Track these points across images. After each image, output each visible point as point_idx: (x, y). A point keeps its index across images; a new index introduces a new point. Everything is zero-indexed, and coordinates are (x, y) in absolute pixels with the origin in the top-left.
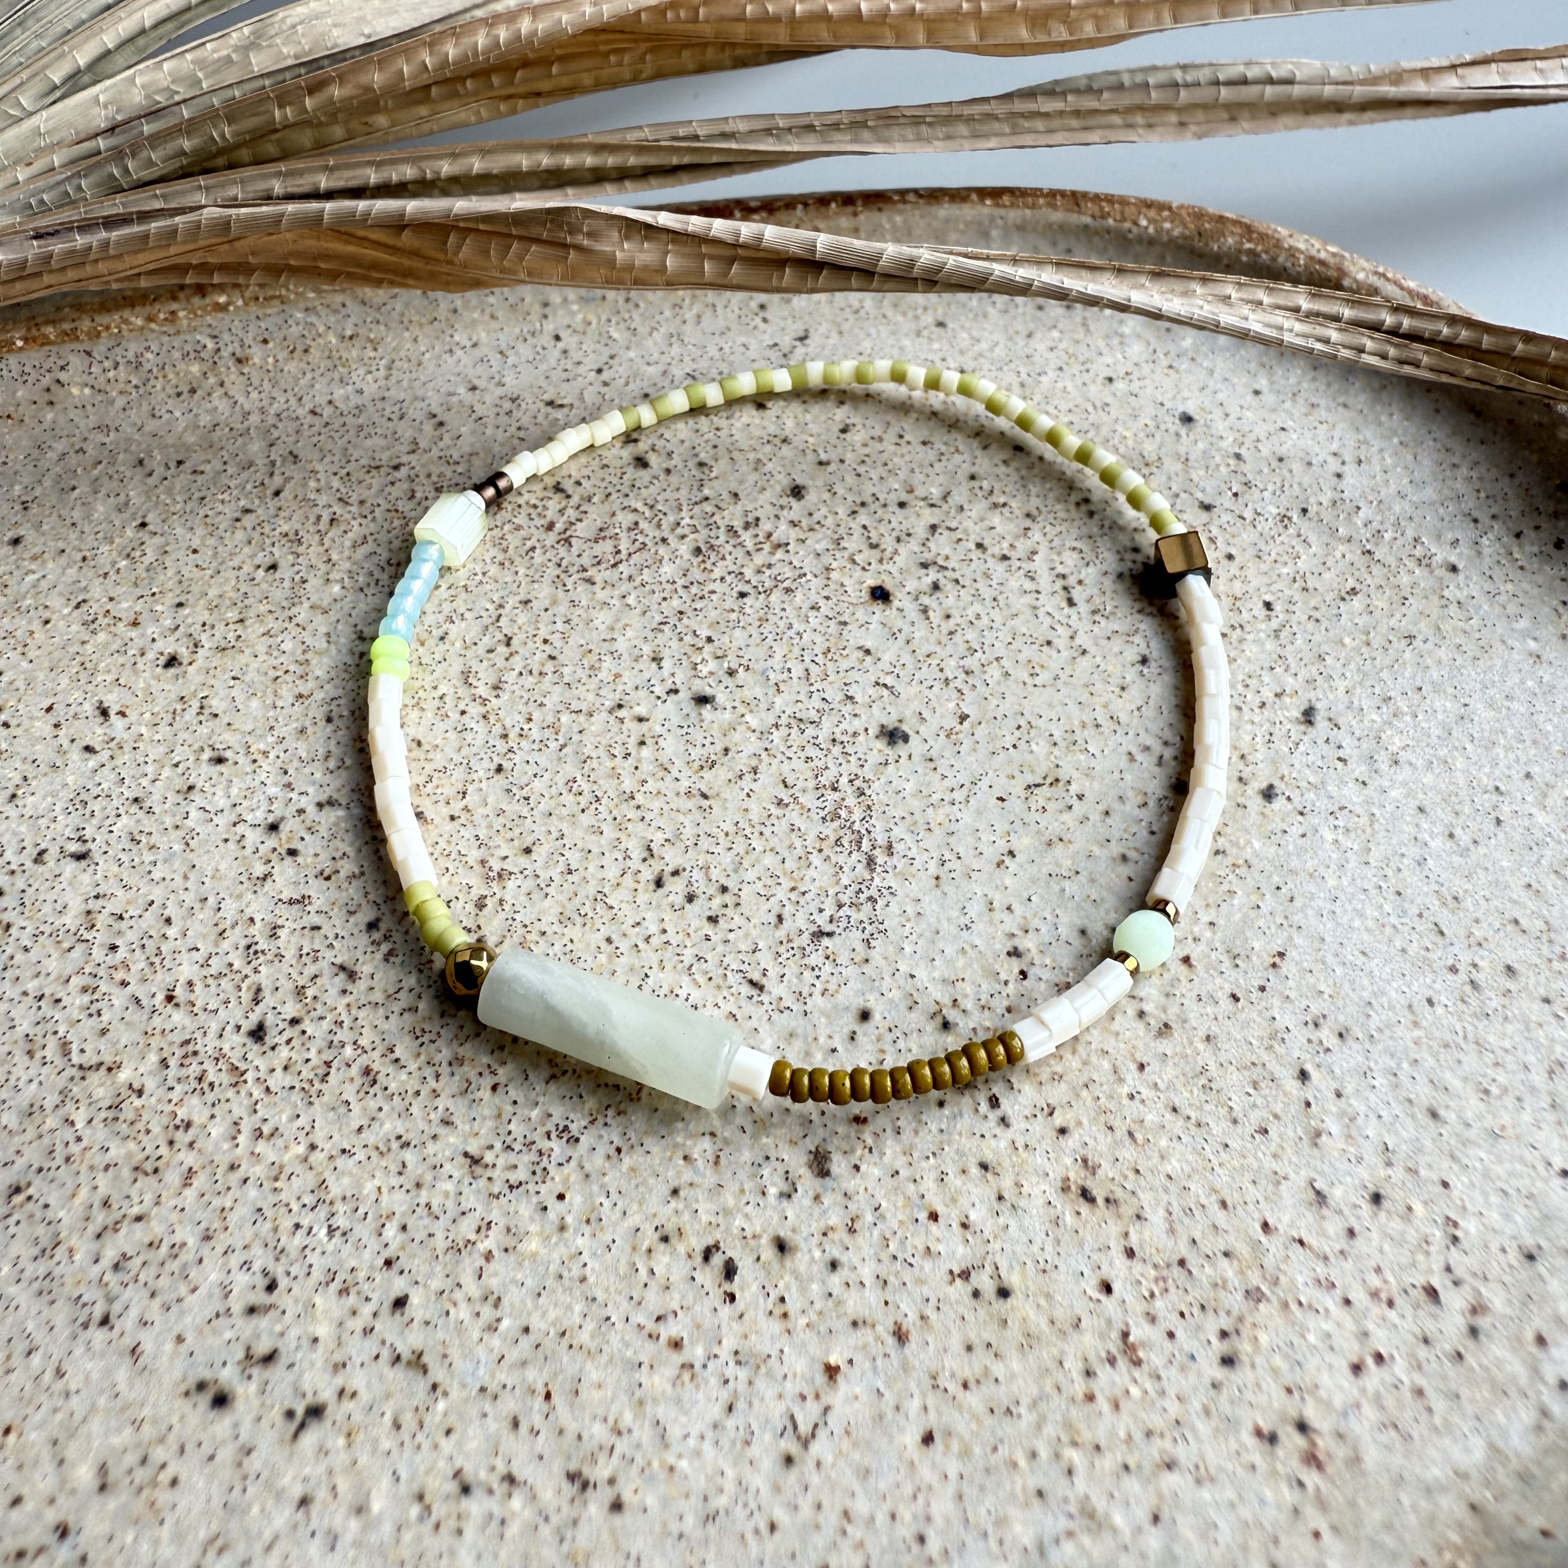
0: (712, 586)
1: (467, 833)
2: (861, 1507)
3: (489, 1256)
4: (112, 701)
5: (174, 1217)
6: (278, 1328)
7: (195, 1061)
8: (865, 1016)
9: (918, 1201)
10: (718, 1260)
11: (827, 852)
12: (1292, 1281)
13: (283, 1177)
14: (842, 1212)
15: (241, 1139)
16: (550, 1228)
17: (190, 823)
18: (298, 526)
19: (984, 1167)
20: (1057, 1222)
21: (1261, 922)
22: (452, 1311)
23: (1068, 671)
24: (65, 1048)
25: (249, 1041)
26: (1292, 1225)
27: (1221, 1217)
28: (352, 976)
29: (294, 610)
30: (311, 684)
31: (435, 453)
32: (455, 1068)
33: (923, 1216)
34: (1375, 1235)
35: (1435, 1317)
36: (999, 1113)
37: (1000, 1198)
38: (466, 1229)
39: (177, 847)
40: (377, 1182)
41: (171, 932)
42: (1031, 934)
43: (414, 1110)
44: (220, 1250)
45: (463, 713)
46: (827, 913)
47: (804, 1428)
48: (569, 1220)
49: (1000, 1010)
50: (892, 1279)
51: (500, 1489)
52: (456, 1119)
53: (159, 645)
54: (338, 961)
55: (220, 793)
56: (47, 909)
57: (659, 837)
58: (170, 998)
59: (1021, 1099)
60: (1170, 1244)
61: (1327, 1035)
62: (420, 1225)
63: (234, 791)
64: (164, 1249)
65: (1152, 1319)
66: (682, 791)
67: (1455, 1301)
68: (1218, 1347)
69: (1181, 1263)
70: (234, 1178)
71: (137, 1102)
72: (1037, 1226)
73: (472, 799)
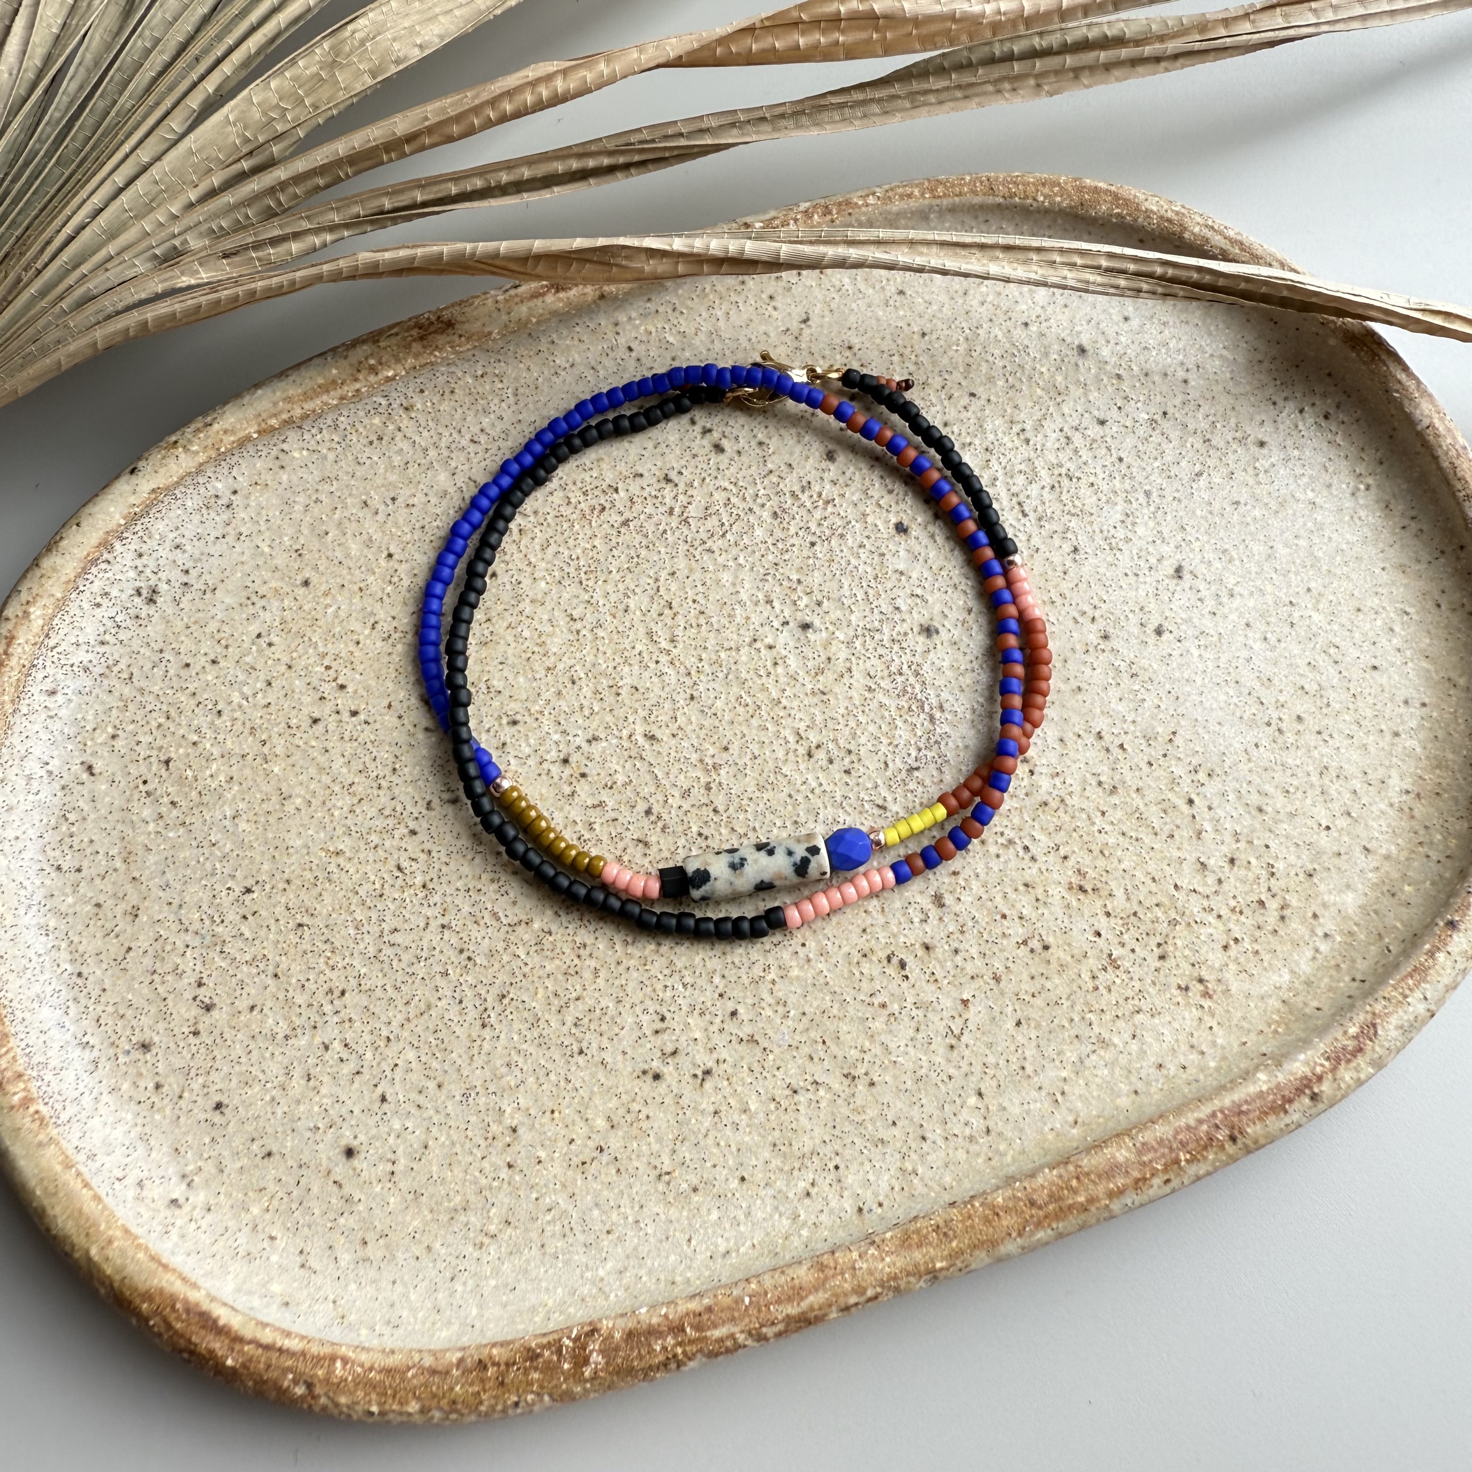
0: (791, 541)
3: (773, 982)
5: (597, 994)
6: (674, 1038)
9: (994, 910)
10: (895, 961)
11: (905, 716)
12: (1191, 911)
14: (955, 924)
15: (617, 947)
16: (801, 962)
19: (1026, 885)
20: (1068, 906)
21: (1161, 716)
22: (763, 1012)
26: (1190, 883)
27: (1153, 887)
28: (646, 844)
29: (521, 606)
30: (553, 659)
33: (998, 917)
34: (1232, 880)
35: (1263, 915)
36: (1029, 854)
37: (1037, 899)
38: (757, 971)
44: (628, 1006)
45: (657, 662)
46: (913, 756)
47: (957, 1031)
48: (811, 956)
50: (987, 952)
51: (812, 1088)
54: (635, 837)
55: (523, 745)
57: (802, 725)
59: (1040, 844)
60: (1128, 905)
61: (1202, 776)
62: (731, 974)
63: (532, 741)
64: (598, 1011)
65: (1123, 945)
66: (809, 691)
67: (1273, 905)
68: (1157, 952)
69: (1135, 914)
70: (621, 968)
71: (551, 939)
72: (1058, 911)
73: (681, 720)
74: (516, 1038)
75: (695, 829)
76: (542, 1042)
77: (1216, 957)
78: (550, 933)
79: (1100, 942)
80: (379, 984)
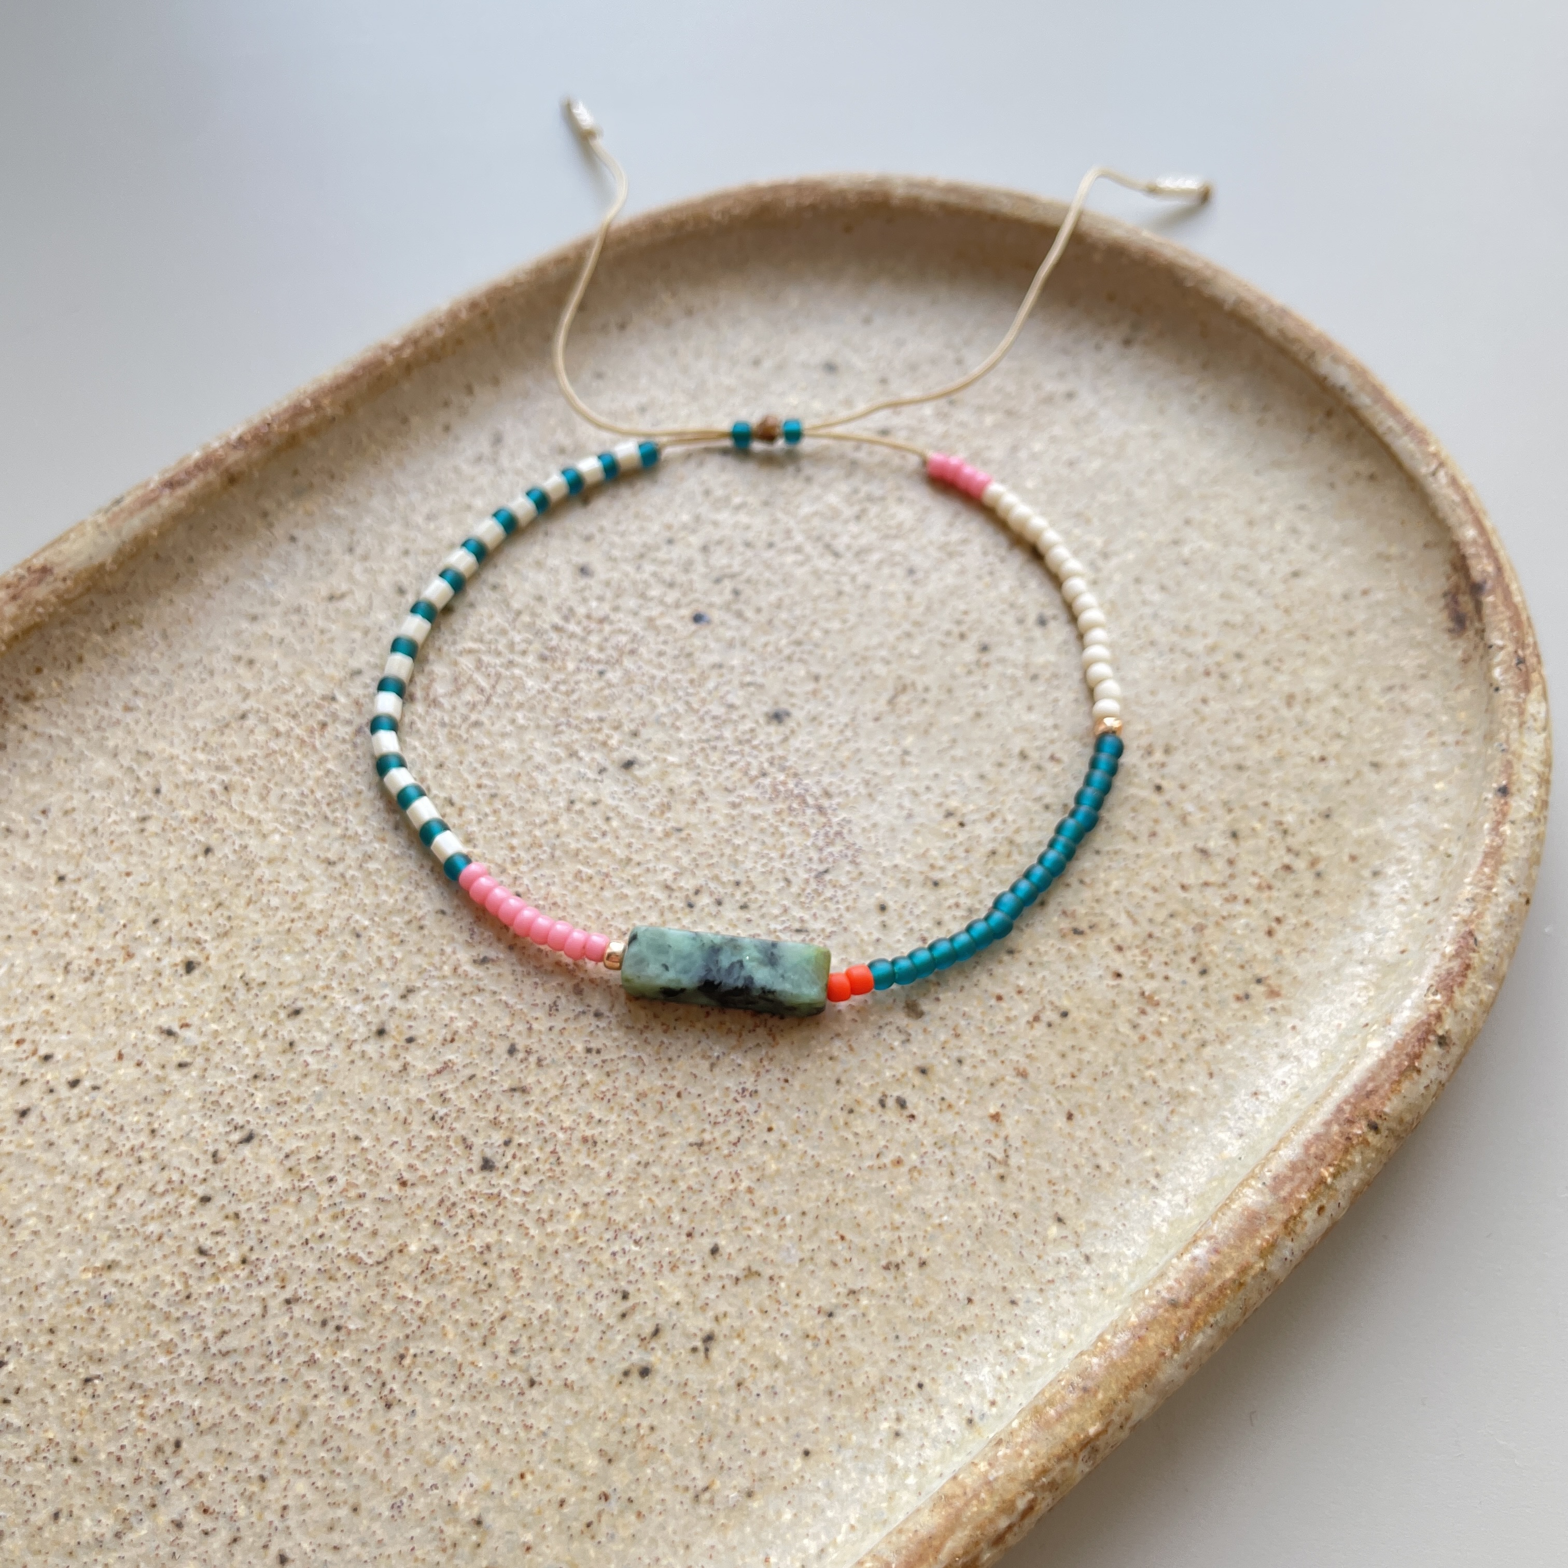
3: (750, 1190)
5: (527, 1302)
10: (890, 1102)
20: (1070, 957)
30: (321, 919)
33: (993, 1002)
38: (724, 1185)
40: (645, 1197)
48: (785, 1138)
50: (999, 1048)
52: (668, 1129)
62: (693, 1202)
67: (1300, 864)
68: (1195, 969)
69: (1150, 936)
71: (439, 1257)
72: (1062, 967)
74: (437, 1402)
76: (475, 1393)
77: (1263, 949)
78: (436, 1250)
79: (1125, 983)
80: (224, 1411)
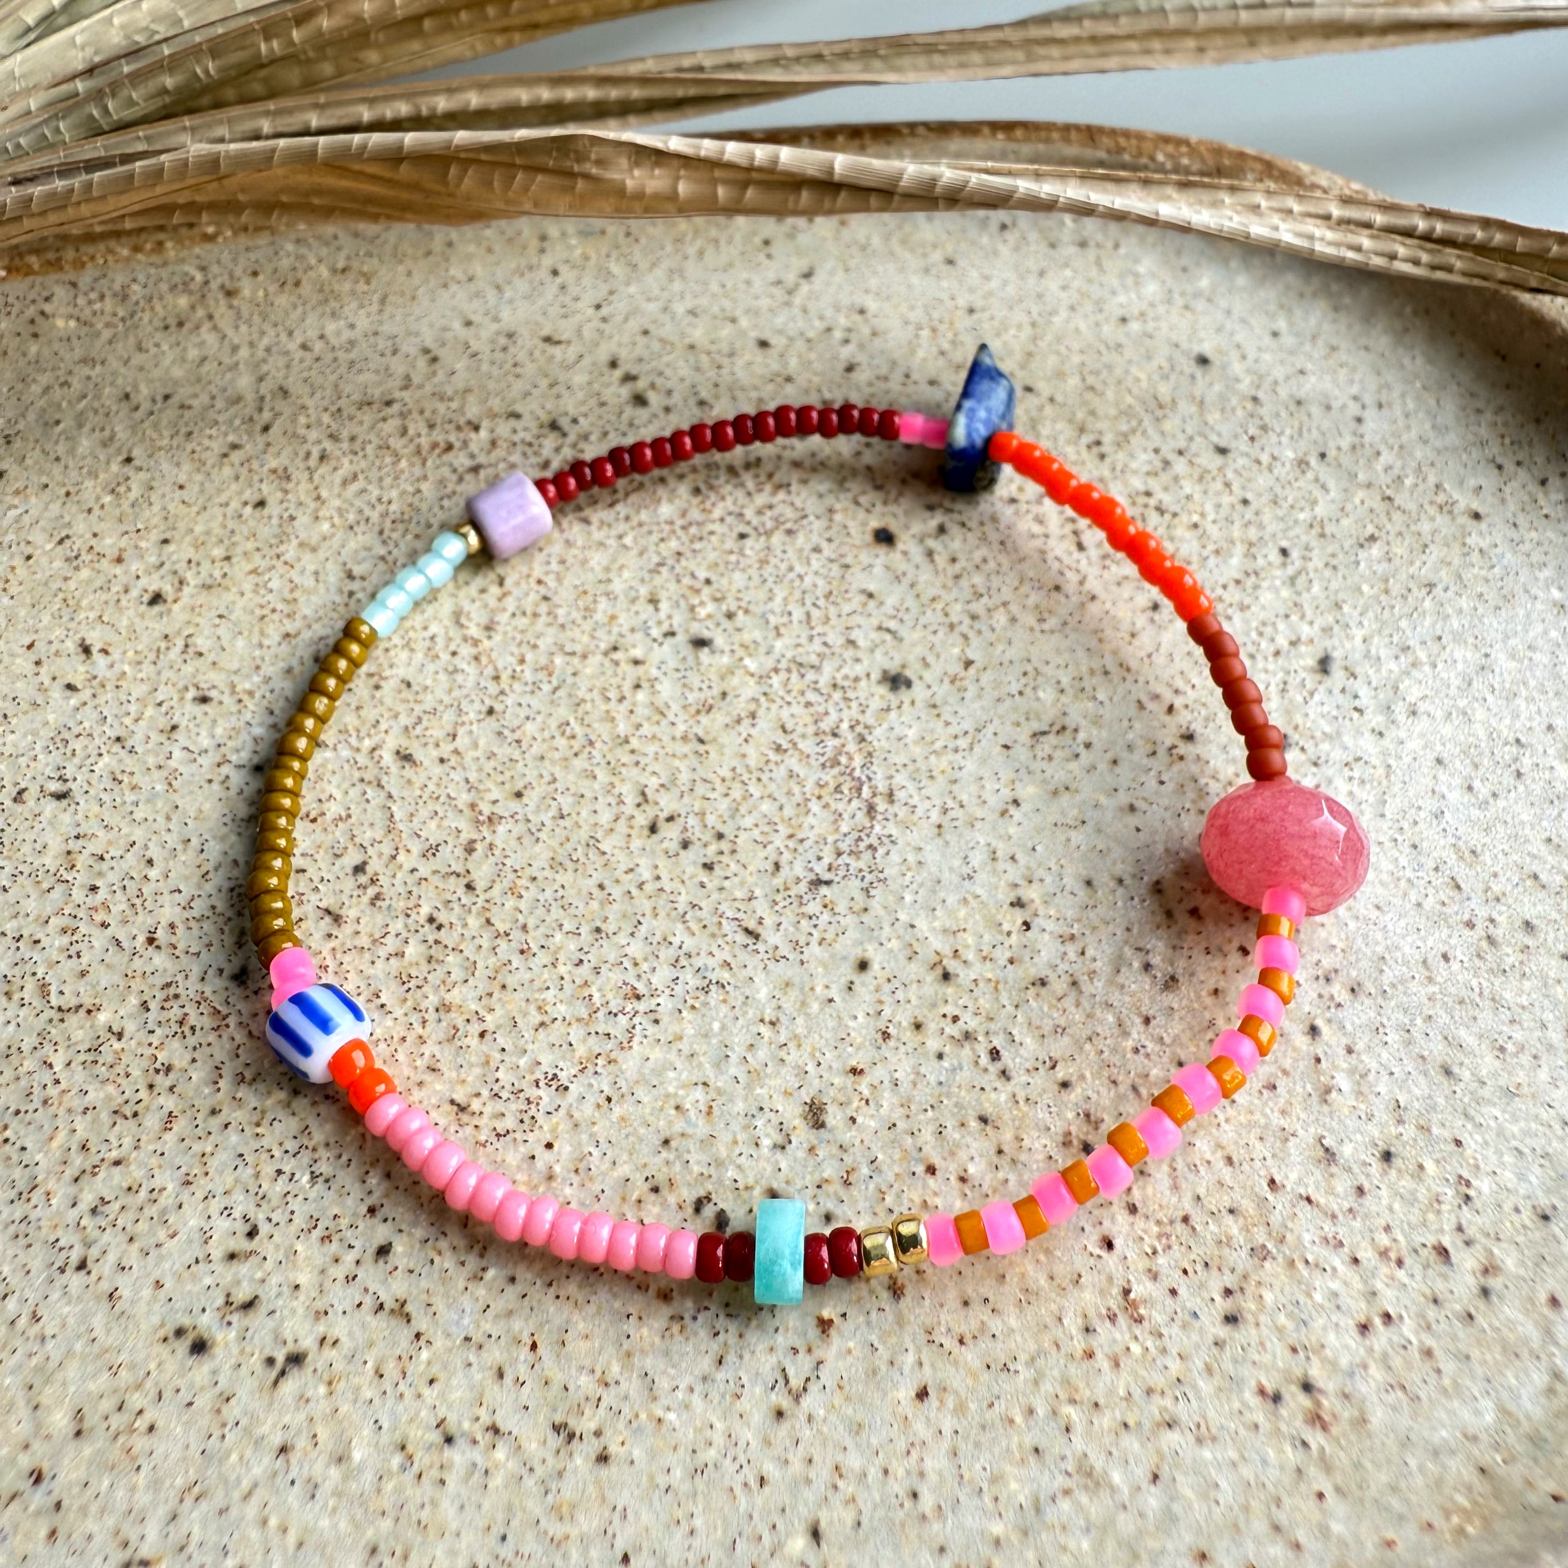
0: (711, 527)
1: (456, 776)
2: (853, 1461)
4: (95, 638)
6: (259, 1275)
7: (176, 1004)
8: (863, 966)
9: (915, 1154)
11: (826, 799)
12: (1299, 1238)
13: (266, 1122)
14: (836, 1164)
15: (222, 1084)
16: (538, 1178)
17: (173, 763)
18: (286, 462)
19: (984, 1120)
22: (437, 1259)
23: (1077, 618)
24: (44, 989)
25: (232, 985)
26: (1300, 1181)
27: (1226, 1173)
28: (337, 919)
29: (282, 548)
31: (428, 389)
32: (442, 1014)
34: (1384, 1192)
35: (1445, 1277)
36: (999, 1065)
37: (1000, 1152)
39: (159, 787)
41: (153, 873)
42: (1036, 885)
43: (400, 1056)
44: (200, 1195)
45: (454, 654)
46: (826, 861)
47: (796, 1382)
49: (1003, 961)
51: (484, 1439)
53: (143, 582)
54: (323, 905)
55: (204, 733)
56: (26, 849)
57: (654, 782)
58: (151, 941)
59: (1022, 1051)
60: (1174, 1200)
61: (1338, 990)
63: (219, 731)
65: (1154, 1276)
66: (678, 734)
70: (215, 1123)
73: (462, 741)
75: (425, 910)
